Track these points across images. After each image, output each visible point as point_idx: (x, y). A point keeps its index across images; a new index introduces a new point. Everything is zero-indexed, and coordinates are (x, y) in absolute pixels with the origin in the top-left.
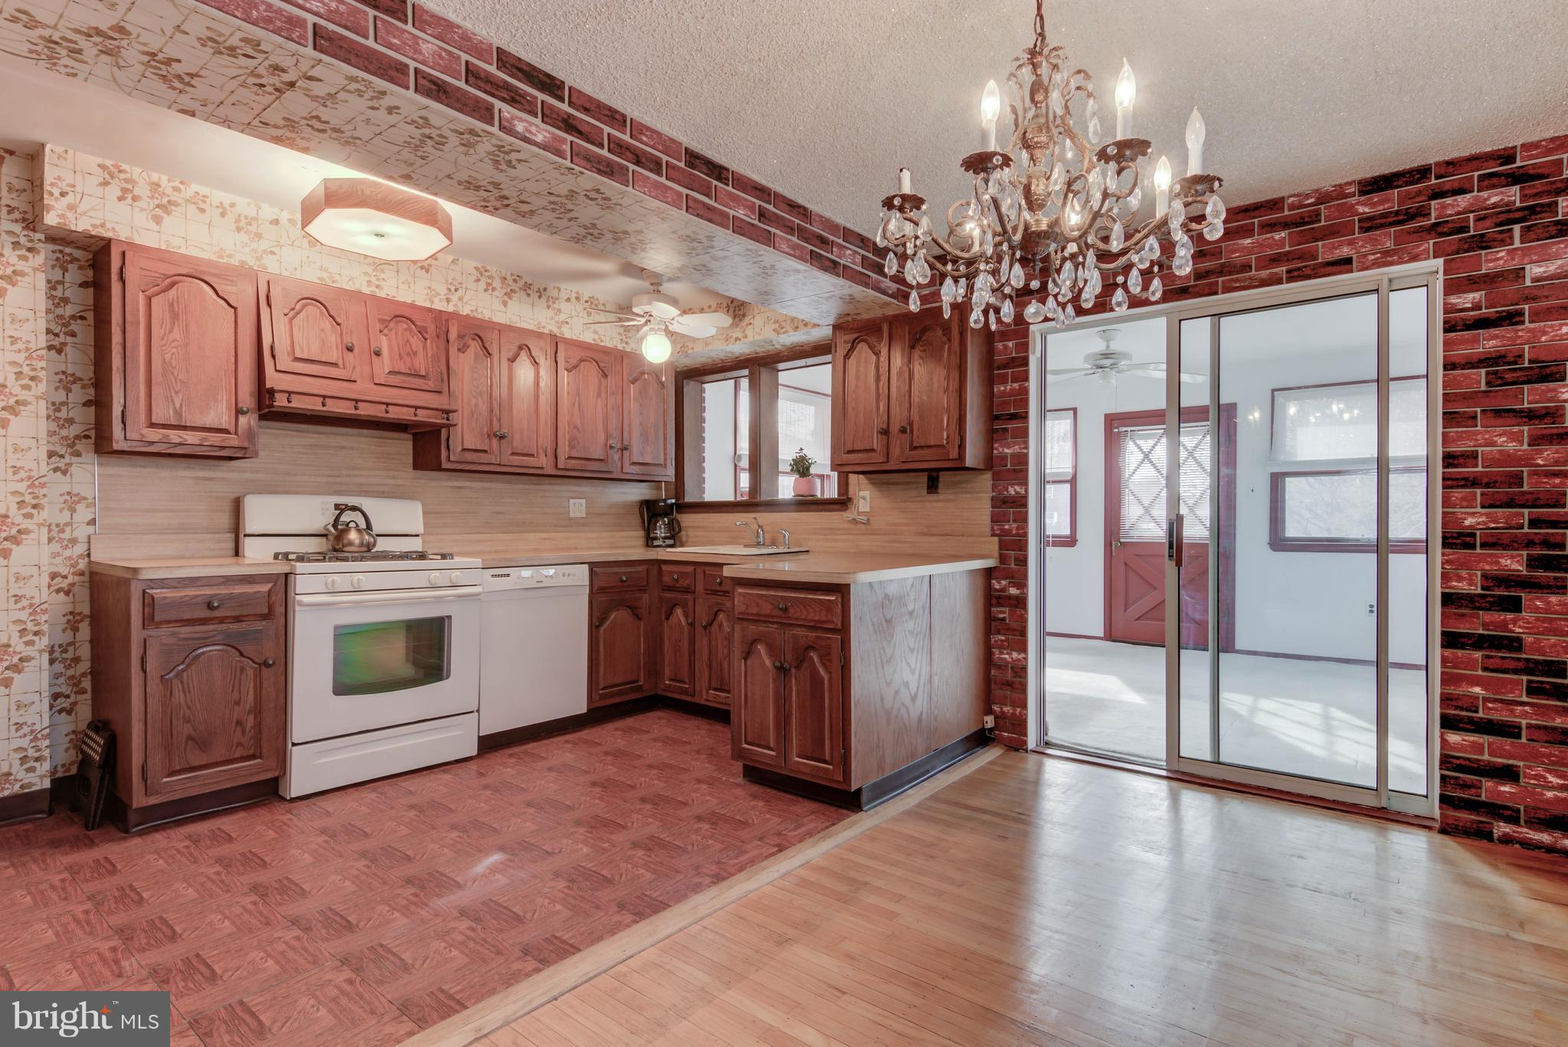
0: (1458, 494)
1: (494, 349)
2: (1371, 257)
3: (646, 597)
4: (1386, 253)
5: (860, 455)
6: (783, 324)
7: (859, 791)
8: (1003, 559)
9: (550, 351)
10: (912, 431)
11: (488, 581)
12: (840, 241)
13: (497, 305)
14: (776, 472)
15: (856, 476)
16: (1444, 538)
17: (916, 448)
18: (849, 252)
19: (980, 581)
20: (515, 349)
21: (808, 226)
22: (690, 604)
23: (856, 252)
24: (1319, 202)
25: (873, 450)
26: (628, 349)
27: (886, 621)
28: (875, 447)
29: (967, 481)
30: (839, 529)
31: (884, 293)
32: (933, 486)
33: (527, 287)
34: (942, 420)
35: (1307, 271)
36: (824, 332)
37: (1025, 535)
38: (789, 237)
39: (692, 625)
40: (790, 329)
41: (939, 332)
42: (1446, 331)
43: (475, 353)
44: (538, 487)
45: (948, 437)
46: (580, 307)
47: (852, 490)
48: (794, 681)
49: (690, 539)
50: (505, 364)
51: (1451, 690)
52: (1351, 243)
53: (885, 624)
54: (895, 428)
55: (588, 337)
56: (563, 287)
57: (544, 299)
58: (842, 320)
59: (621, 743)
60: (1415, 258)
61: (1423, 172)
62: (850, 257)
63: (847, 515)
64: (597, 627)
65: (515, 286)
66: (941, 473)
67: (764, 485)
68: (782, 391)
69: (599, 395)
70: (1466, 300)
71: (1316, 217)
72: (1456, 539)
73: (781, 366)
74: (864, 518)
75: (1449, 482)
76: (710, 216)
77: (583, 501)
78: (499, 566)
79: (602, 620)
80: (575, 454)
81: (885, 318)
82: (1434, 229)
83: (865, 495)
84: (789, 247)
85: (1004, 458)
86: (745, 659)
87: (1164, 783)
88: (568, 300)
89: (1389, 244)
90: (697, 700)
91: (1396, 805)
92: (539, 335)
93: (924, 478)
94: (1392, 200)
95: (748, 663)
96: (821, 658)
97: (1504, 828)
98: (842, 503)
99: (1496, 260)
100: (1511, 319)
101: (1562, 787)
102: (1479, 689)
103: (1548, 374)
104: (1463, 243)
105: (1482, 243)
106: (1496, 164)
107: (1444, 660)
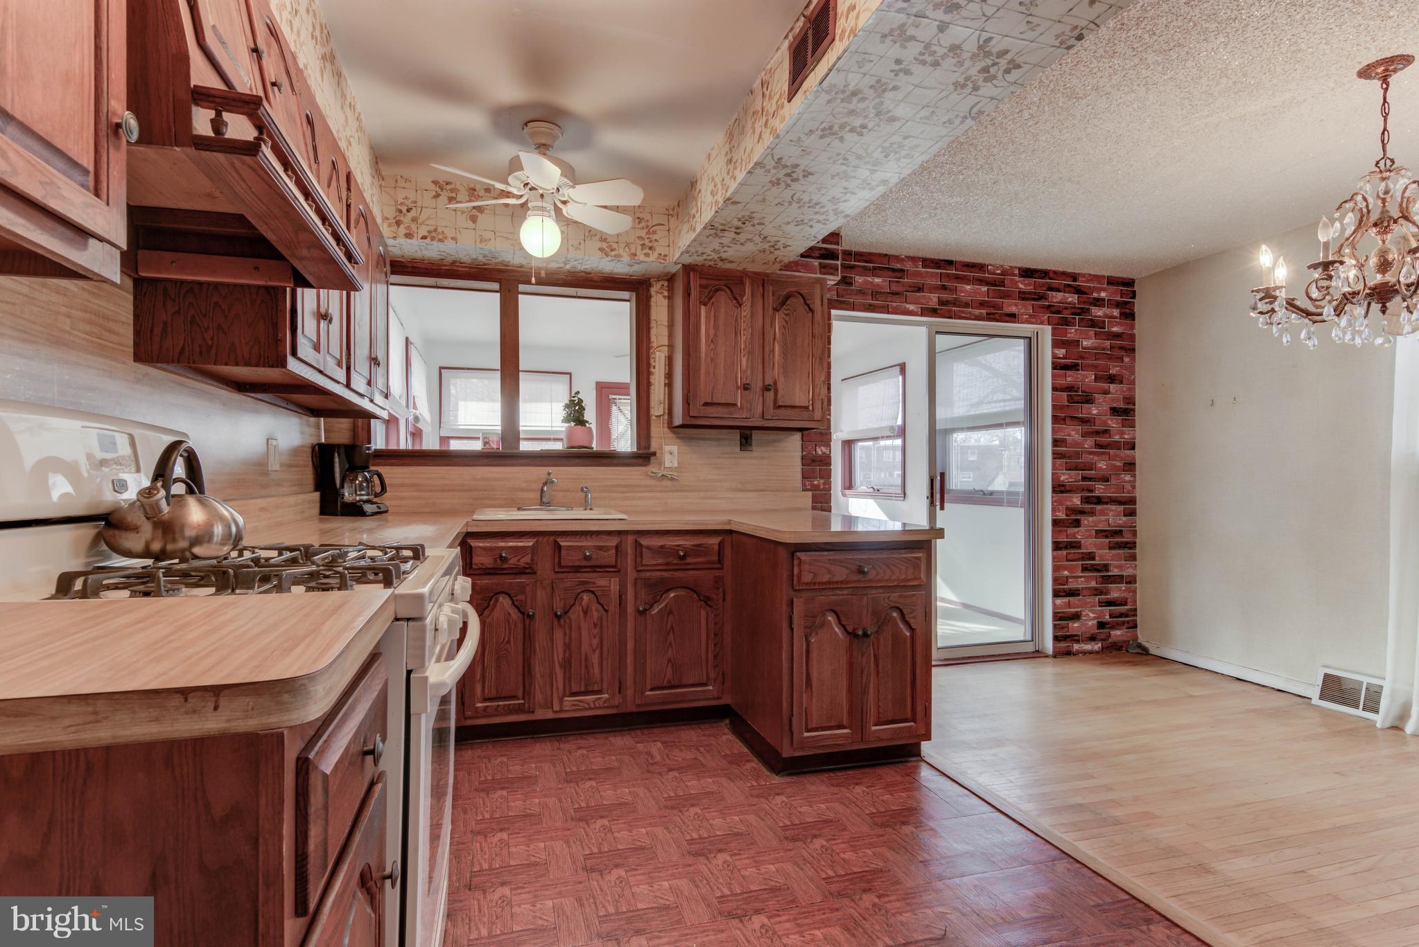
0: (1059, 462)
1: (320, 155)
2: (1025, 317)
4: (1030, 316)
5: (718, 409)
9: (345, 184)
10: (775, 390)
13: (318, 72)
15: (660, 429)
16: (1054, 487)
17: (780, 407)
20: (330, 165)
24: (1003, 274)
25: (733, 405)
28: (738, 401)
29: (779, 441)
30: (641, 486)
32: (746, 441)
33: (332, 59)
35: (998, 317)
45: (812, 400)
46: (355, 124)
47: (654, 446)
51: (1058, 574)
52: (1016, 305)
54: (757, 385)
57: (340, 90)
58: (699, 263)
60: (1042, 323)
61: (1045, 274)
63: (652, 468)
65: (326, 50)
66: (753, 431)
70: (1060, 352)
71: (1001, 283)
72: (1058, 488)
74: (672, 474)
75: (1056, 456)
81: (744, 273)
82: (1049, 308)
83: (671, 453)
86: (809, 635)
88: (350, 105)
89: (1031, 311)
91: (1037, 650)
92: (339, 153)
93: (736, 435)
94: (1032, 285)
96: (904, 617)
97: (1076, 647)
98: (644, 456)
99: (1072, 333)
100: (1074, 367)
101: (1094, 618)
102: (1066, 573)
103: (1088, 400)
104: (1060, 319)
105: (1066, 322)
106: (1070, 280)
107: (1054, 558)
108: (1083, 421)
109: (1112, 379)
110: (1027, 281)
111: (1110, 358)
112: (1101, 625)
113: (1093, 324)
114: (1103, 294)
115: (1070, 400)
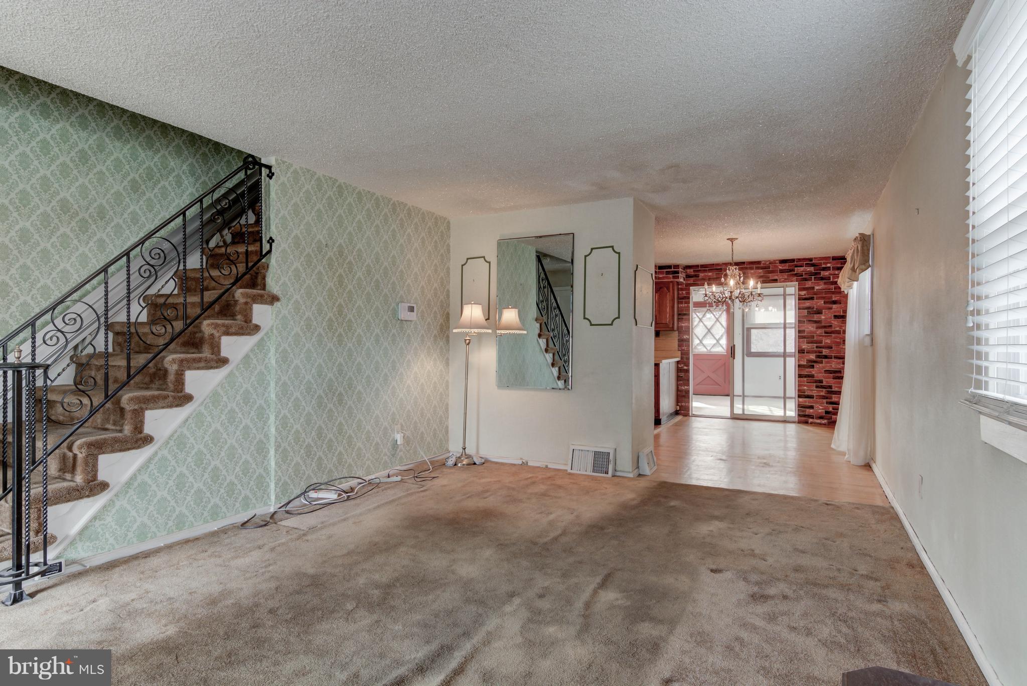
0: (801, 340)
2: (782, 280)
4: (785, 279)
8: (682, 358)
16: (798, 351)
19: (676, 365)
24: (770, 264)
29: (671, 334)
32: (658, 334)
34: (667, 316)
35: (767, 281)
37: (689, 350)
41: (666, 289)
42: (799, 300)
45: (669, 321)
51: (800, 388)
52: (777, 275)
60: (792, 281)
61: (793, 260)
66: (661, 331)
70: (803, 293)
71: (769, 267)
72: (801, 351)
75: (800, 337)
82: (796, 275)
85: (682, 327)
87: (730, 420)
89: (786, 277)
91: (788, 420)
94: (786, 266)
97: (810, 420)
99: (809, 284)
100: (812, 298)
101: (822, 409)
102: (805, 388)
103: (819, 312)
104: (802, 279)
105: (806, 280)
106: (809, 262)
107: (798, 381)
108: (816, 322)
109: (835, 302)
110: (783, 265)
111: (833, 293)
112: (827, 412)
113: (822, 279)
114: (829, 265)
115: (809, 313)
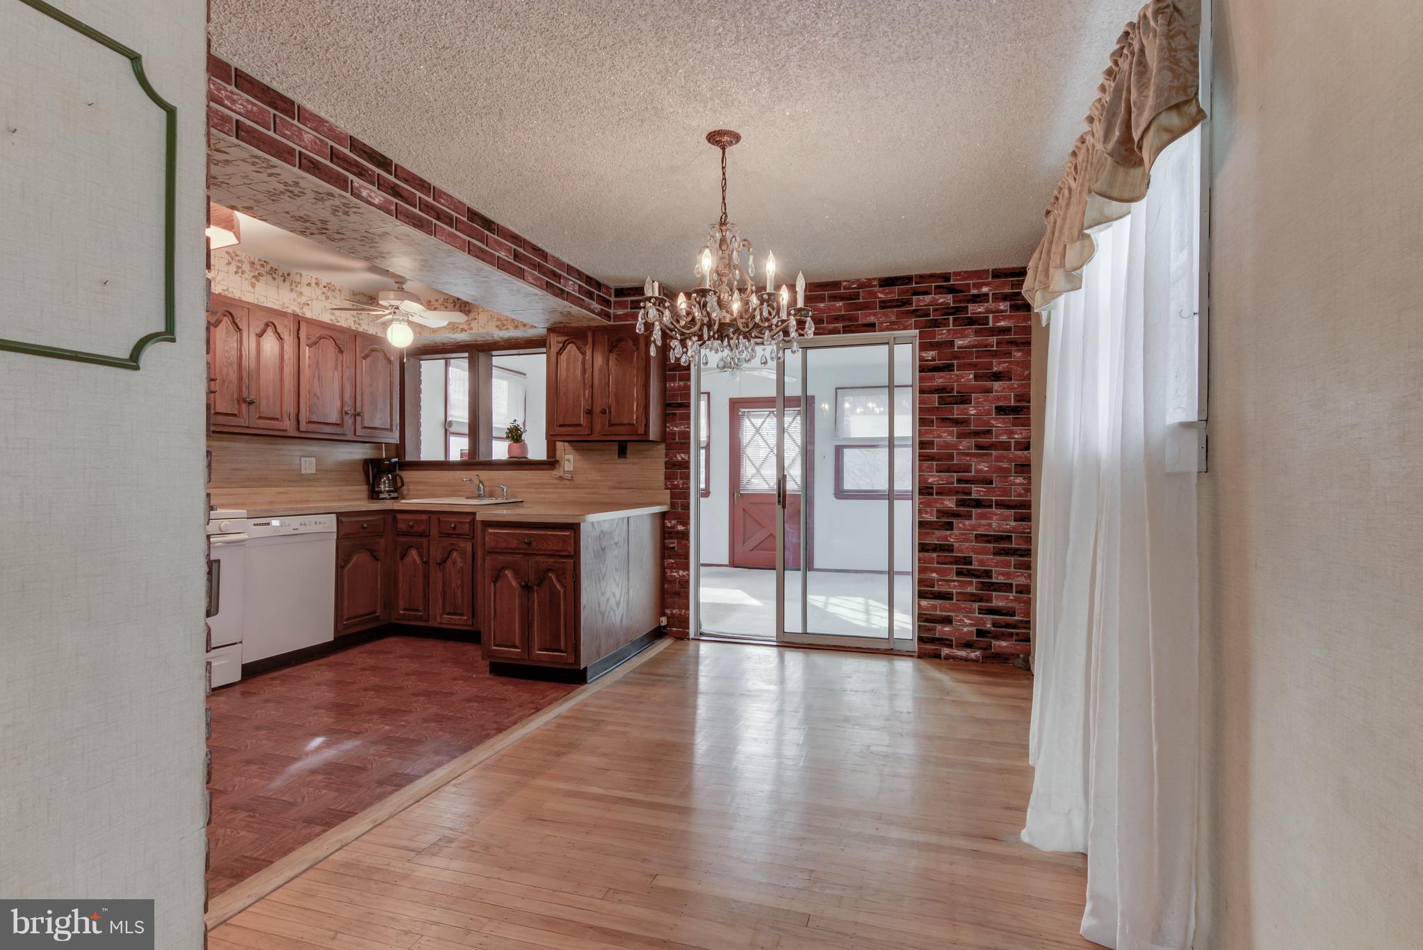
0: (926, 464)
1: (243, 326)
2: (885, 324)
3: (382, 541)
4: (892, 323)
5: (570, 429)
6: (505, 322)
7: (586, 668)
8: (673, 505)
9: (293, 327)
10: (610, 412)
11: (250, 530)
12: (565, 274)
13: (246, 286)
14: (491, 437)
15: (562, 443)
16: (919, 489)
17: (613, 425)
18: (571, 282)
19: (658, 522)
20: (262, 326)
21: (545, 264)
22: (425, 545)
23: (575, 282)
24: (859, 287)
25: (580, 425)
26: (361, 330)
27: (602, 549)
28: (582, 423)
29: (648, 450)
30: (549, 484)
31: (593, 312)
32: (622, 453)
33: (273, 272)
34: (633, 406)
35: (853, 328)
36: (540, 330)
37: (688, 488)
38: (533, 271)
39: (426, 563)
40: (512, 328)
41: (631, 343)
42: (920, 371)
43: (227, 328)
44: (273, 446)
45: (637, 418)
46: (319, 292)
47: (559, 454)
48: (536, 595)
49: (412, 493)
50: (253, 338)
51: (923, 576)
52: (875, 314)
53: (601, 551)
54: (597, 409)
55: (326, 318)
56: (304, 273)
57: (287, 283)
58: (555, 326)
59: (371, 661)
60: (905, 328)
61: (907, 280)
62: (571, 286)
63: (555, 473)
64: (343, 567)
65: (262, 271)
66: (628, 443)
67: (482, 448)
68: (495, 371)
69: (336, 368)
70: (929, 355)
71: (857, 296)
72: (925, 490)
73: (494, 353)
74: (568, 476)
75: (923, 458)
76: (483, 256)
77: (314, 459)
78: (261, 515)
79: (347, 561)
80: (315, 419)
81: (589, 328)
82: (915, 313)
83: (569, 459)
84: (533, 279)
85: (674, 434)
86: (495, 582)
87: (775, 649)
88: (309, 285)
89: (893, 318)
90: (432, 624)
91: (898, 647)
92: (283, 314)
93: (616, 447)
94: (894, 293)
95: (498, 585)
96: (557, 577)
97: (945, 651)
98: (551, 463)
99: (942, 334)
100: (949, 368)
101: (971, 625)
102: (934, 575)
103: (964, 400)
104: (928, 323)
105: (936, 324)
106: (942, 281)
107: (919, 560)
108: (957, 422)
109: (997, 377)
110: (887, 290)
111: (995, 354)
112: (981, 633)
113: (971, 321)
114: (985, 290)
115: (942, 401)
